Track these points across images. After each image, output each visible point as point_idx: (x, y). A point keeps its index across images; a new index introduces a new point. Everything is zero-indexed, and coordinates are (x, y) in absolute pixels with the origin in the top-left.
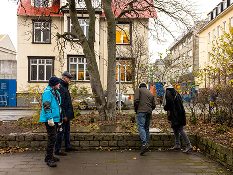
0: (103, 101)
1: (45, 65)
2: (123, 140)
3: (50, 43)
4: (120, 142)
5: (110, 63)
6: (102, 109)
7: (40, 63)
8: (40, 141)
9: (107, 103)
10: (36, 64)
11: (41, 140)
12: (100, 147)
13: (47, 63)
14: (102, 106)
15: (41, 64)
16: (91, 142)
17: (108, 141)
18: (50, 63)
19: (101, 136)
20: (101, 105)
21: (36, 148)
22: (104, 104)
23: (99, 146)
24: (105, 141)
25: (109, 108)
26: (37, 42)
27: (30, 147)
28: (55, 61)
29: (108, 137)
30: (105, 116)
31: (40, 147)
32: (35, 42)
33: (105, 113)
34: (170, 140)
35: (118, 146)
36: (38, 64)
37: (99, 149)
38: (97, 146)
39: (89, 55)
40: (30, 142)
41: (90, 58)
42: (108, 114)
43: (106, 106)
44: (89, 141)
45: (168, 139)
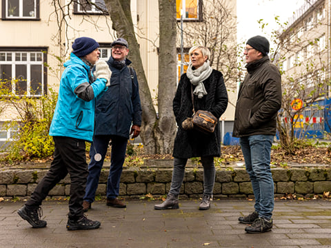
0: (150, 117)
1: (28, 63)
2: (195, 180)
3: (38, 19)
4: (189, 185)
5: (164, 37)
6: (148, 132)
7: (17, 59)
8: (26, 184)
9: (157, 119)
10: (9, 63)
11: (30, 183)
12: (149, 195)
13: (32, 59)
14: (148, 127)
15: (21, 63)
16: (130, 186)
17: (165, 183)
18: (39, 59)
19: (150, 173)
20: (146, 123)
21: (19, 198)
22: (153, 121)
23: (146, 193)
24: (159, 182)
25: (164, 129)
26: (11, 17)
27: (6, 196)
28: (48, 55)
29: (164, 176)
30: (156, 146)
31: (26, 195)
32: (7, 17)
33: (155, 139)
34: (290, 180)
35: (184, 193)
36: (13, 63)
37: (147, 198)
38: (142, 194)
39: (120, 23)
40: (6, 185)
41: (124, 28)
42: (160, 142)
43: (156, 126)
44: (126, 183)
45: (288, 179)
